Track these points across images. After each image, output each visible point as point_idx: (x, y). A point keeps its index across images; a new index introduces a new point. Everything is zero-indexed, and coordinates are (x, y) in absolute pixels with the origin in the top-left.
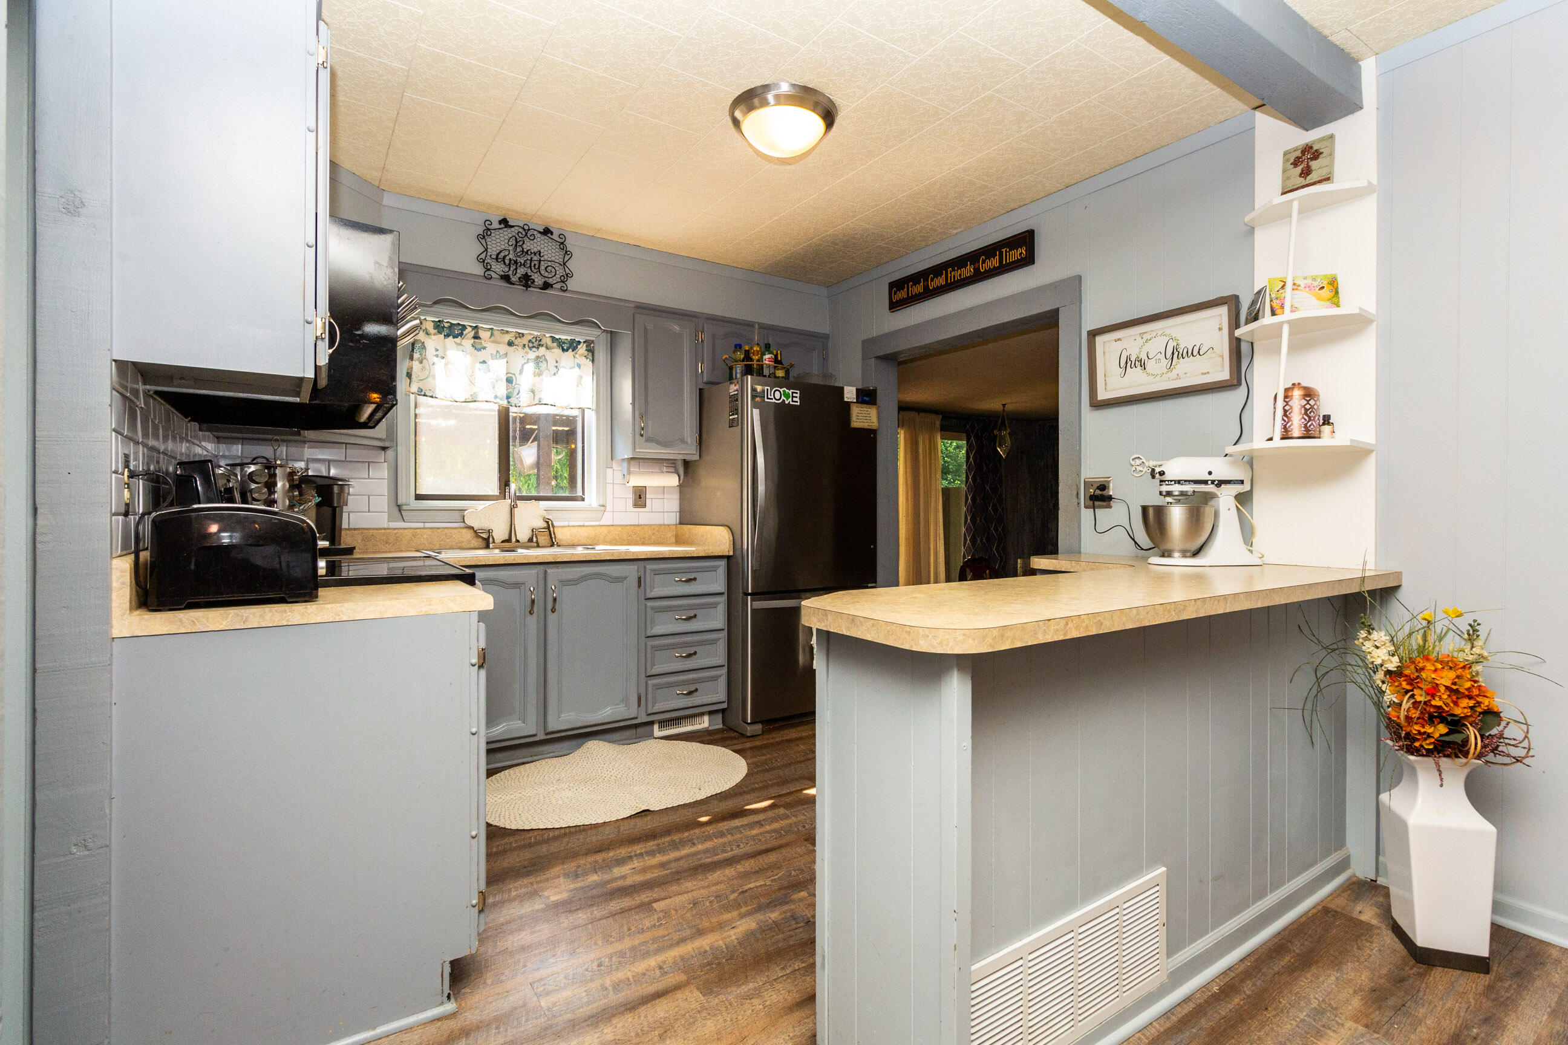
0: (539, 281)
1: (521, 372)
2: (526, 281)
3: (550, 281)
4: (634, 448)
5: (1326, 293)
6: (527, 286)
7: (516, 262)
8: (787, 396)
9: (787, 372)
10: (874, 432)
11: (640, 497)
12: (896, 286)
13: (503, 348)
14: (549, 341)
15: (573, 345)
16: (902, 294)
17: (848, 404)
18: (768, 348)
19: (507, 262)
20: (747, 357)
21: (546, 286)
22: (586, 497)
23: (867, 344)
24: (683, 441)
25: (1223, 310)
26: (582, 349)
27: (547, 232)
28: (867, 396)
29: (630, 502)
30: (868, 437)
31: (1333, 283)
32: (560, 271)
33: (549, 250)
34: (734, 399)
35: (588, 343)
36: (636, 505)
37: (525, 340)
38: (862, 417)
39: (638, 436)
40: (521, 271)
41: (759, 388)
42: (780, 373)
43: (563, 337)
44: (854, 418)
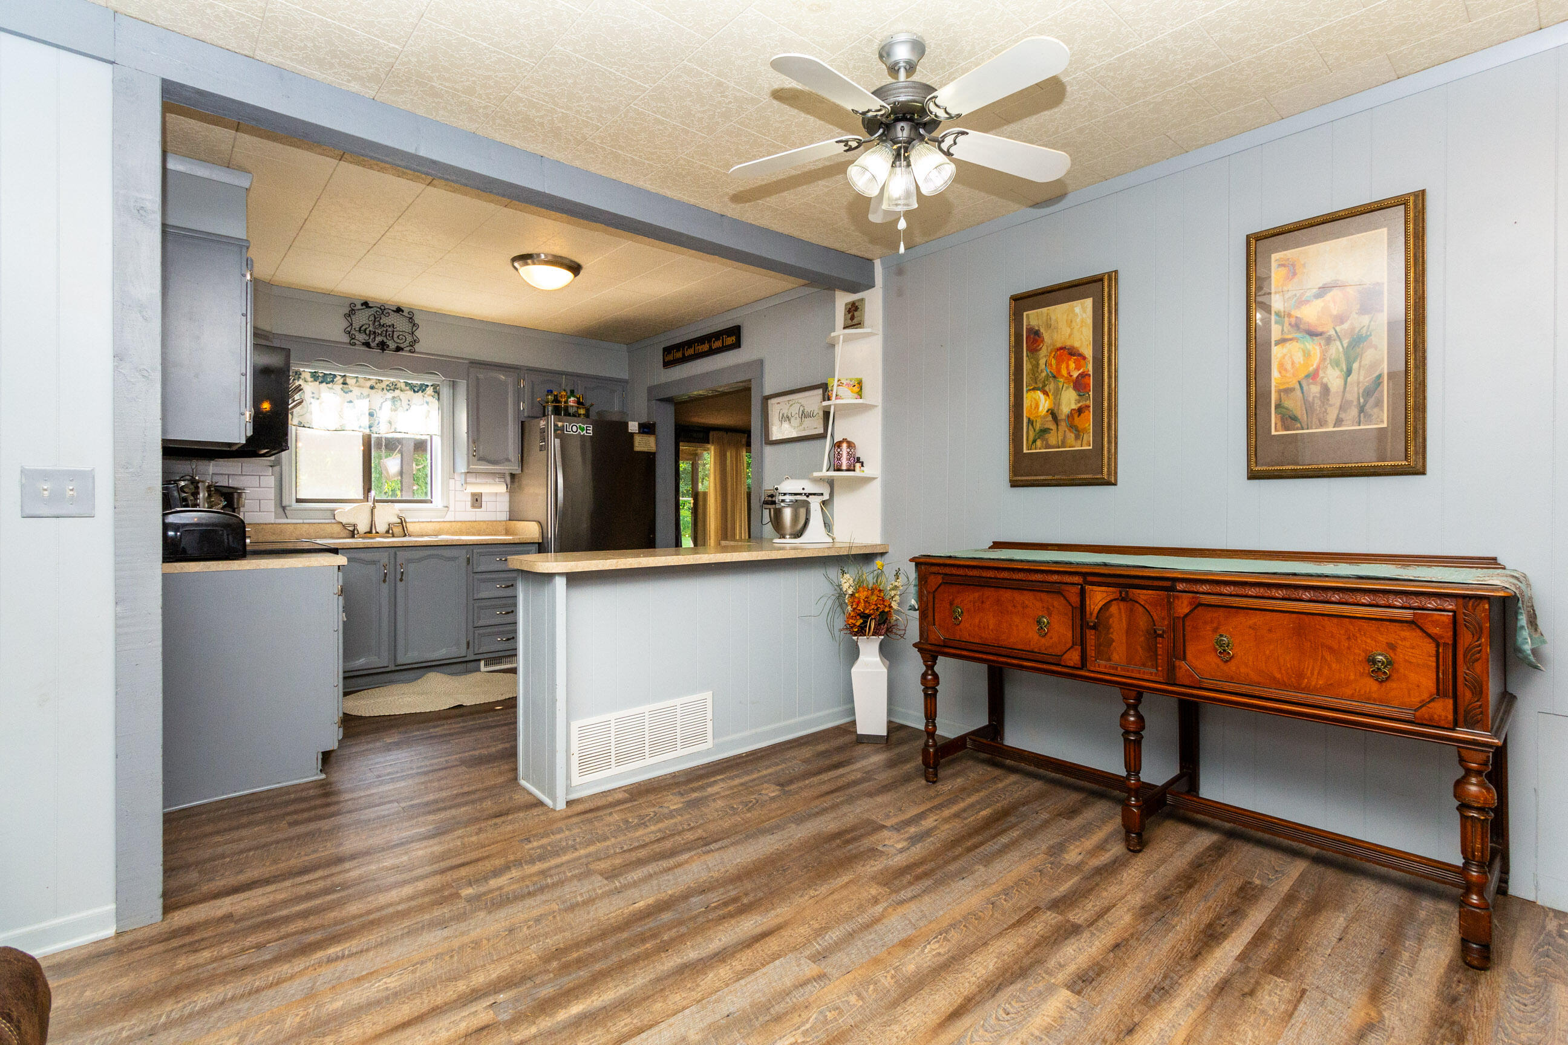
0: (392, 345)
1: (380, 408)
2: (383, 346)
3: (402, 346)
4: (468, 465)
5: (856, 389)
6: (383, 350)
7: (375, 333)
8: (582, 429)
9: (587, 410)
10: (654, 454)
11: (477, 500)
12: (667, 350)
13: (366, 391)
14: (403, 386)
15: (422, 388)
16: (670, 358)
17: (632, 434)
18: (572, 393)
19: (367, 332)
20: (556, 400)
21: (398, 349)
22: (433, 500)
23: (650, 390)
24: (508, 460)
25: (820, 391)
26: (430, 390)
27: (399, 310)
28: (647, 428)
29: (469, 504)
30: (650, 458)
31: (860, 383)
32: (409, 339)
33: (401, 324)
34: (543, 431)
35: (435, 386)
36: (473, 506)
37: (383, 385)
38: (643, 444)
39: (471, 456)
40: (379, 339)
41: (560, 424)
42: (582, 411)
43: (414, 382)
44: (636, 444)
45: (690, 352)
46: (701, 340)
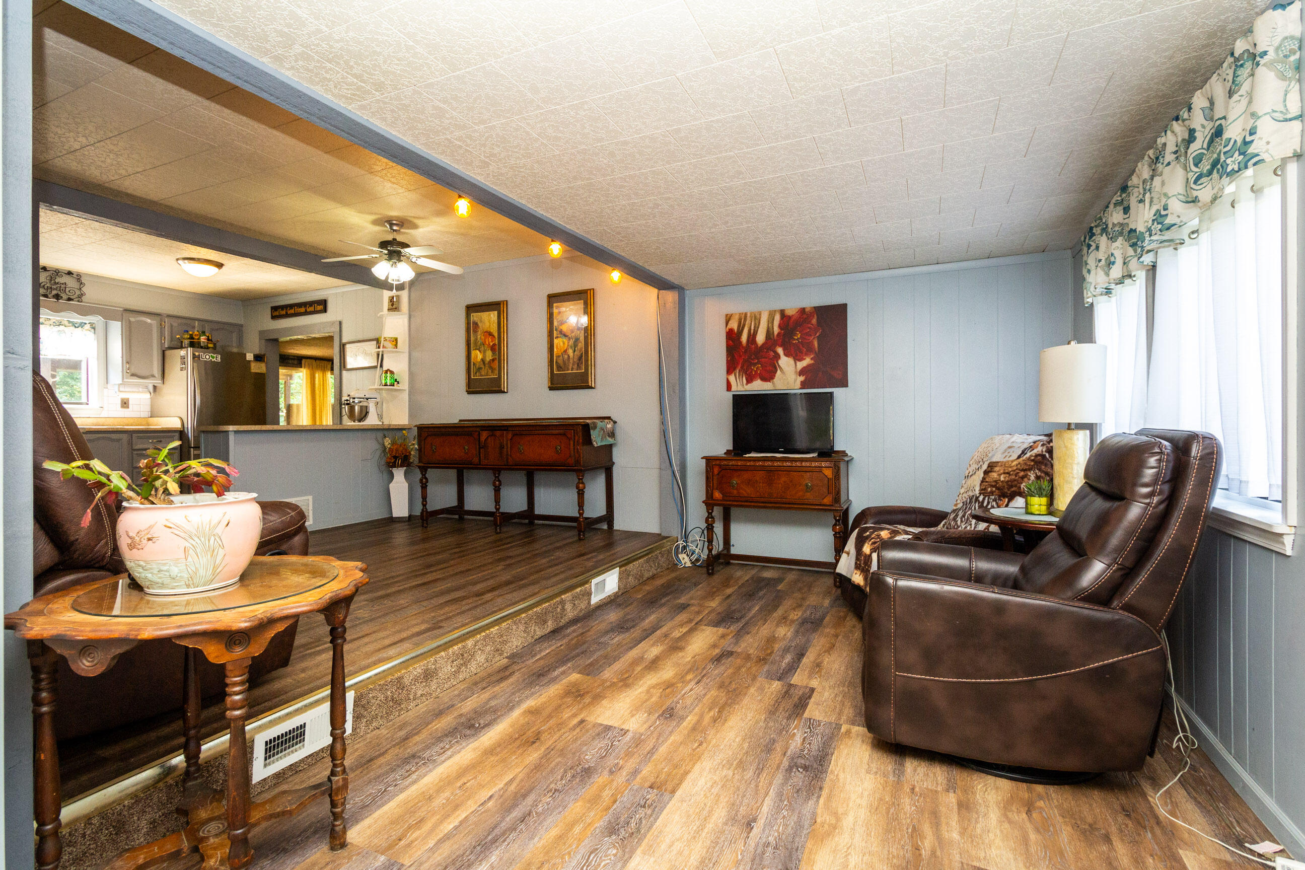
0: (65, 297)
2: (57, 297)
3: (72, 297)
4: (123, 378)
5: (394, 343)
6: (58, 299)
7: (51, 288)
8: (213, 358)
9: (215, 344)
10: (264, 374)
11: (125, 404)
12: (274, 309)
14: (66, 323)
15: (82, 325)
16: (277, 313)
17: (250, 361)
18: (204, 333)
19: (46, 287)
20: (191, 337)
21: (69, 299)
22: (89, 403)
23: (261, 333)
24: (153, 376)
25: (375, 342)
26: (87, 327)
27: (70, 273)
28: (258, 358)
29: (120, 405)
30: (261, 377)
31: (396, 340)
32: (78, 293)
33: (71, 282)
34: (183, 358)
35: (91, 324)
36: (122, 407)
37: (51, 322)
38: (257, 368)
39: (125, 373)
40: (54, 292)
41: (197, 354)
42: (211, 345)
43: (75, 321)
44: (252, 368)
45: (292, 311)
46: (300, 305)
